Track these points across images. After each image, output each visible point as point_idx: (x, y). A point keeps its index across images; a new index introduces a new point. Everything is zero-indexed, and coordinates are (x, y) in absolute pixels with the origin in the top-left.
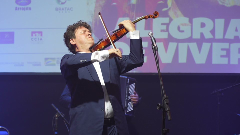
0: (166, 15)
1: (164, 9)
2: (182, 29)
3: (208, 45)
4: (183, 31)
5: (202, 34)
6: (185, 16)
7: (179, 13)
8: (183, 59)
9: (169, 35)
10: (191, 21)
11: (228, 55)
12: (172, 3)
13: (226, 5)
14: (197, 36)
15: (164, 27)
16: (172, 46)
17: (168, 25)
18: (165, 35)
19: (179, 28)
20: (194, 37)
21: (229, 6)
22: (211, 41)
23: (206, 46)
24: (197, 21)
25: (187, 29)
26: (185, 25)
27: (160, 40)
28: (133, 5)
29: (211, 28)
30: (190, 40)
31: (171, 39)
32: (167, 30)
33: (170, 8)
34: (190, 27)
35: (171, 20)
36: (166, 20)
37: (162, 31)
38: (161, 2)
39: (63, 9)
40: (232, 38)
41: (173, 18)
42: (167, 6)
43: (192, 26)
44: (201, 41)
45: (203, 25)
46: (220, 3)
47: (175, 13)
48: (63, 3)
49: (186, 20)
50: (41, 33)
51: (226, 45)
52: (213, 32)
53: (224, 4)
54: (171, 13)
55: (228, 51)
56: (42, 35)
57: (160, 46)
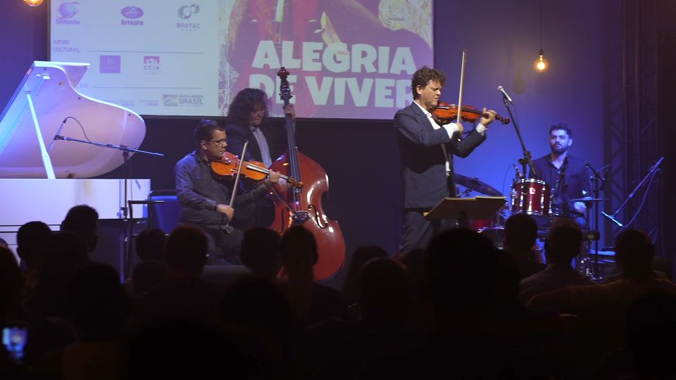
0: (318, 38)
1: (317, 31)
2: (339, 58)
3: (371, 81)
4: (339, 62)
5: (363, 67)
6: (343, 41)
7: (335, 36)
8: (340, 100)
9: (323, 67)
10: (350, 49)
11: (393, 96)
12: (327, 23)
13: (391, 28)
14: (356, 69)
15: (317, 56)
16: (327, 81)
17: (321, 52)
18: (317, 67)
19: (335, 57)
20: (353, 71)
21: (395, 29)
22: (375, 76)
23: (368, 82)
24: (358, 48)
25: (344, 58)
26: (342, 53)
27: (311, 74)
28: (278, 23)
29: (374, 58)
30: (348, 74)
31: (324, 72)
32: (320, 60)
33: (324, 30)
34: (348, 56)
35: (325, 46)
36: (319, 46)
37: (314, 60)
38: (313, 21)
39: (187, 26)
40: (398, 72)
41: (327, 43)
42: (320, 28)
43: (351, 55)
44: (361, 76)
45: (364, 54)
46: (385, 26)
47: (331, 37)
48: (187, 17)
49: (344, 46)
50: (157, 58)
51: (391, 82)
52: (376, 64)
53: (389, 27)
54: (325, 37)
55: (394, 89)
56: (158, 62)
57: (311, 81)
